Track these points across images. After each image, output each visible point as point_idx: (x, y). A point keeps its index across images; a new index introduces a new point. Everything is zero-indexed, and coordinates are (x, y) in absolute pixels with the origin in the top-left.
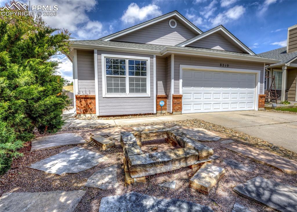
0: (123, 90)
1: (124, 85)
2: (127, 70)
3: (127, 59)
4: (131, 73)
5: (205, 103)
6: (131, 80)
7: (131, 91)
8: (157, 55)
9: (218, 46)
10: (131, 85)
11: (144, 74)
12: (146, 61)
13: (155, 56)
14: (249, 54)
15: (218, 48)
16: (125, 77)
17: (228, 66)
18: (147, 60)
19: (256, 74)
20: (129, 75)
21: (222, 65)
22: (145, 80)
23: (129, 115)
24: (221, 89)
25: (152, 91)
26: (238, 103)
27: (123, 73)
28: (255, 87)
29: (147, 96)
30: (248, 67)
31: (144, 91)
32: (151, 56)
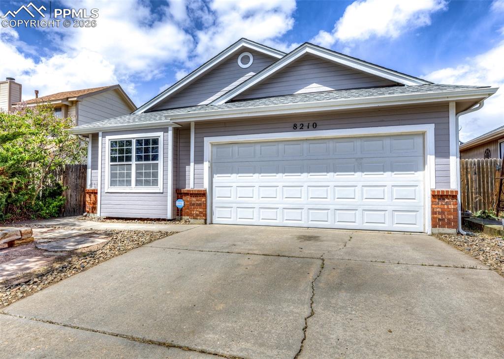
0: (129, 183)
1: (129, 175)
2: (134, 154)
3: (134, 138)
4: (139, 158)
5: (262, 206)
6: (138, 167)
7: (138, 182)
8: (175, 126)
9: (314, 85)
10: (138, 174)
11: (155, 158)
12: (158, 139)
13: (170, 129)
14: (404, 85)
15: (314, 87)
16: (131, 164)
17: (315, 127)
18: (159, 136)
19: (423, 134)
20: (136, 161)
21: (299, 127)
22: (156, 166)
23: (134, 219)
24: (305, 176)
25: (165, 183)
26: (360, 209)
27: (129, 159)
28: (424, 169)
29: (159, 192)
30: (383, 121)
31: (155, 183)
32: (165, 130)
